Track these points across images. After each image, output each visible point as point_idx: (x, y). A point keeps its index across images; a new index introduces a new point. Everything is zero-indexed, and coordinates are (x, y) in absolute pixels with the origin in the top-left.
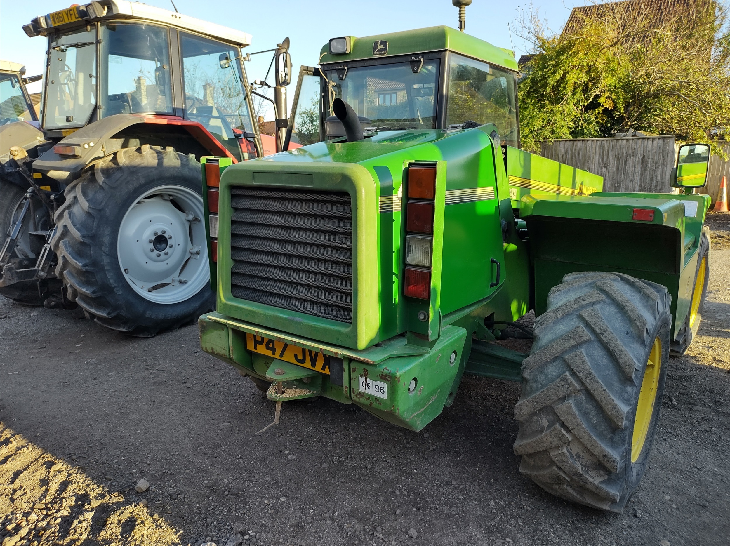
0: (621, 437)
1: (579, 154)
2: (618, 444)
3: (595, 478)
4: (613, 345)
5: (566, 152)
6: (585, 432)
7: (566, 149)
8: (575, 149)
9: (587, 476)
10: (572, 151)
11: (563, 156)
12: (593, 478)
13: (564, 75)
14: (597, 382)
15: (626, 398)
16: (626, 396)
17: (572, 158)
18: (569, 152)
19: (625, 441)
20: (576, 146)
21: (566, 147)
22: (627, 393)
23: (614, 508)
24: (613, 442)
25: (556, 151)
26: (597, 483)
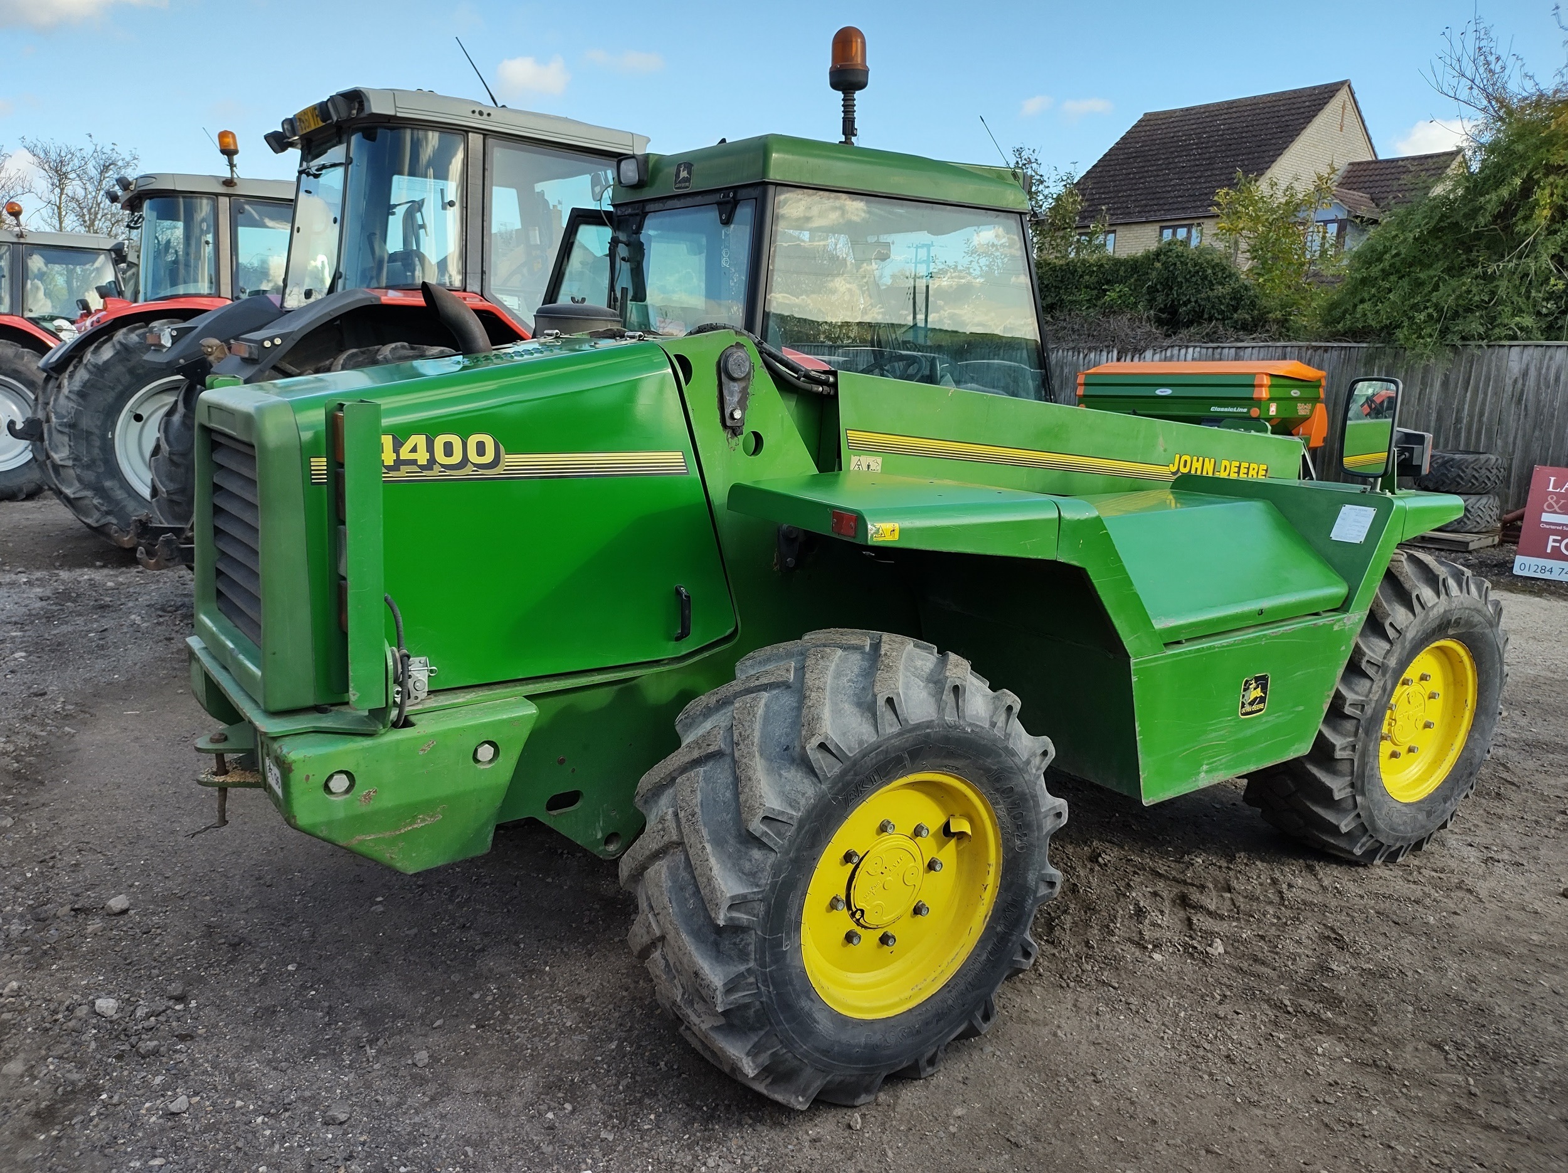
0: (735, 944)
1: (1557, 379)
2: (731, 958)
3: (704, 1017)
4: (743, 766)
5: (1525, 374)
6: (671, 923)
7: (1524, 366)
8: (1548, 368)
9: (689, 1012)
10: (1539, 370)
11: (1516, 381)
12: (699, 1016)
13: (1526, 190)
14: (697, 831)
15: (746, 870)
16: (747, 866)
17: (1539, 388)
18: (1533, 372)
19: (748, 954)
20: (1551, 358)
21: (1525, 361)
22: (750, 861)
23: (775, 1093)
24: (719, 952)
25: (1498, 369)
26: (704, 1027)
